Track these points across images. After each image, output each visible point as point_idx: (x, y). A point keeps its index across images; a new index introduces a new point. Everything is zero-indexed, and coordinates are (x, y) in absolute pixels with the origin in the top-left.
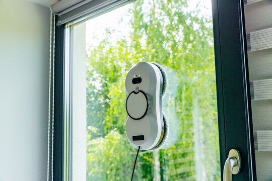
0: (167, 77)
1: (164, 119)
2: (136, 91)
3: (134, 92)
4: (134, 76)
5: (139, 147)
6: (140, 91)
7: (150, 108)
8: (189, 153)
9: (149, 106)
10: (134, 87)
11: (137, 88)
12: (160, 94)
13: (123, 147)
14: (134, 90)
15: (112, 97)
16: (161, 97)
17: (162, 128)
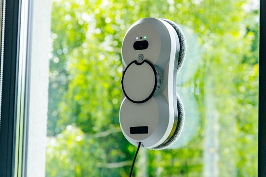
0: (185, 42)
1: (178, 105)
2: (139, 61)
3: (135, 62)
4: (137, 38)
5: (140, 143)
6: (145, 61)
7: (160, 86)
8: (193, 166)
9: (158, 84)
10: (136, 54)
11: (141, 56)
12: (175, 67)
13: (86, 153)
14: (136, 58)
15: (72, 72)
16: (175, 72)
17: (175, 118)
